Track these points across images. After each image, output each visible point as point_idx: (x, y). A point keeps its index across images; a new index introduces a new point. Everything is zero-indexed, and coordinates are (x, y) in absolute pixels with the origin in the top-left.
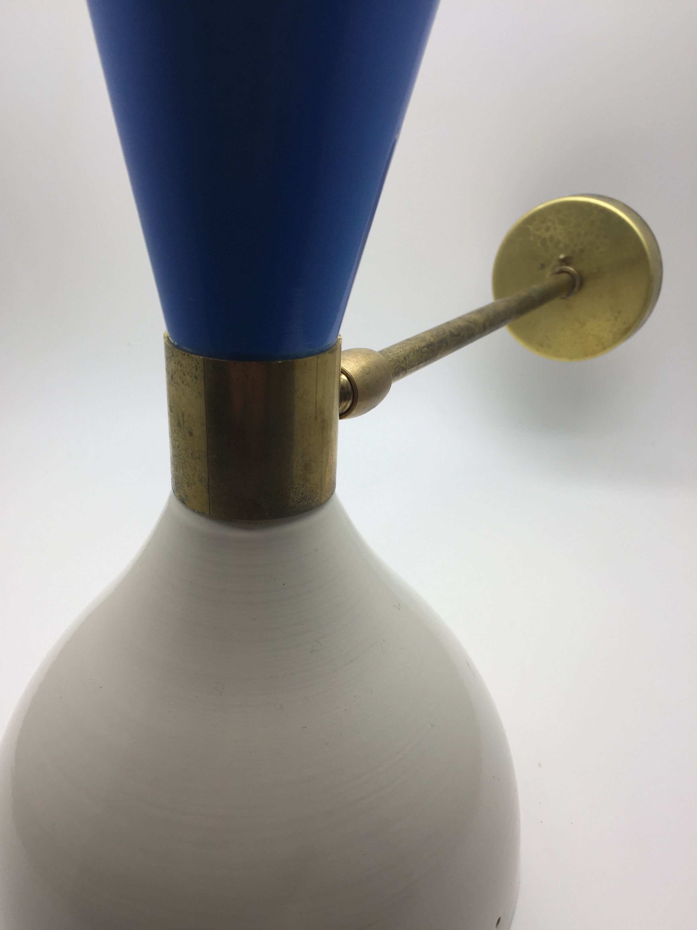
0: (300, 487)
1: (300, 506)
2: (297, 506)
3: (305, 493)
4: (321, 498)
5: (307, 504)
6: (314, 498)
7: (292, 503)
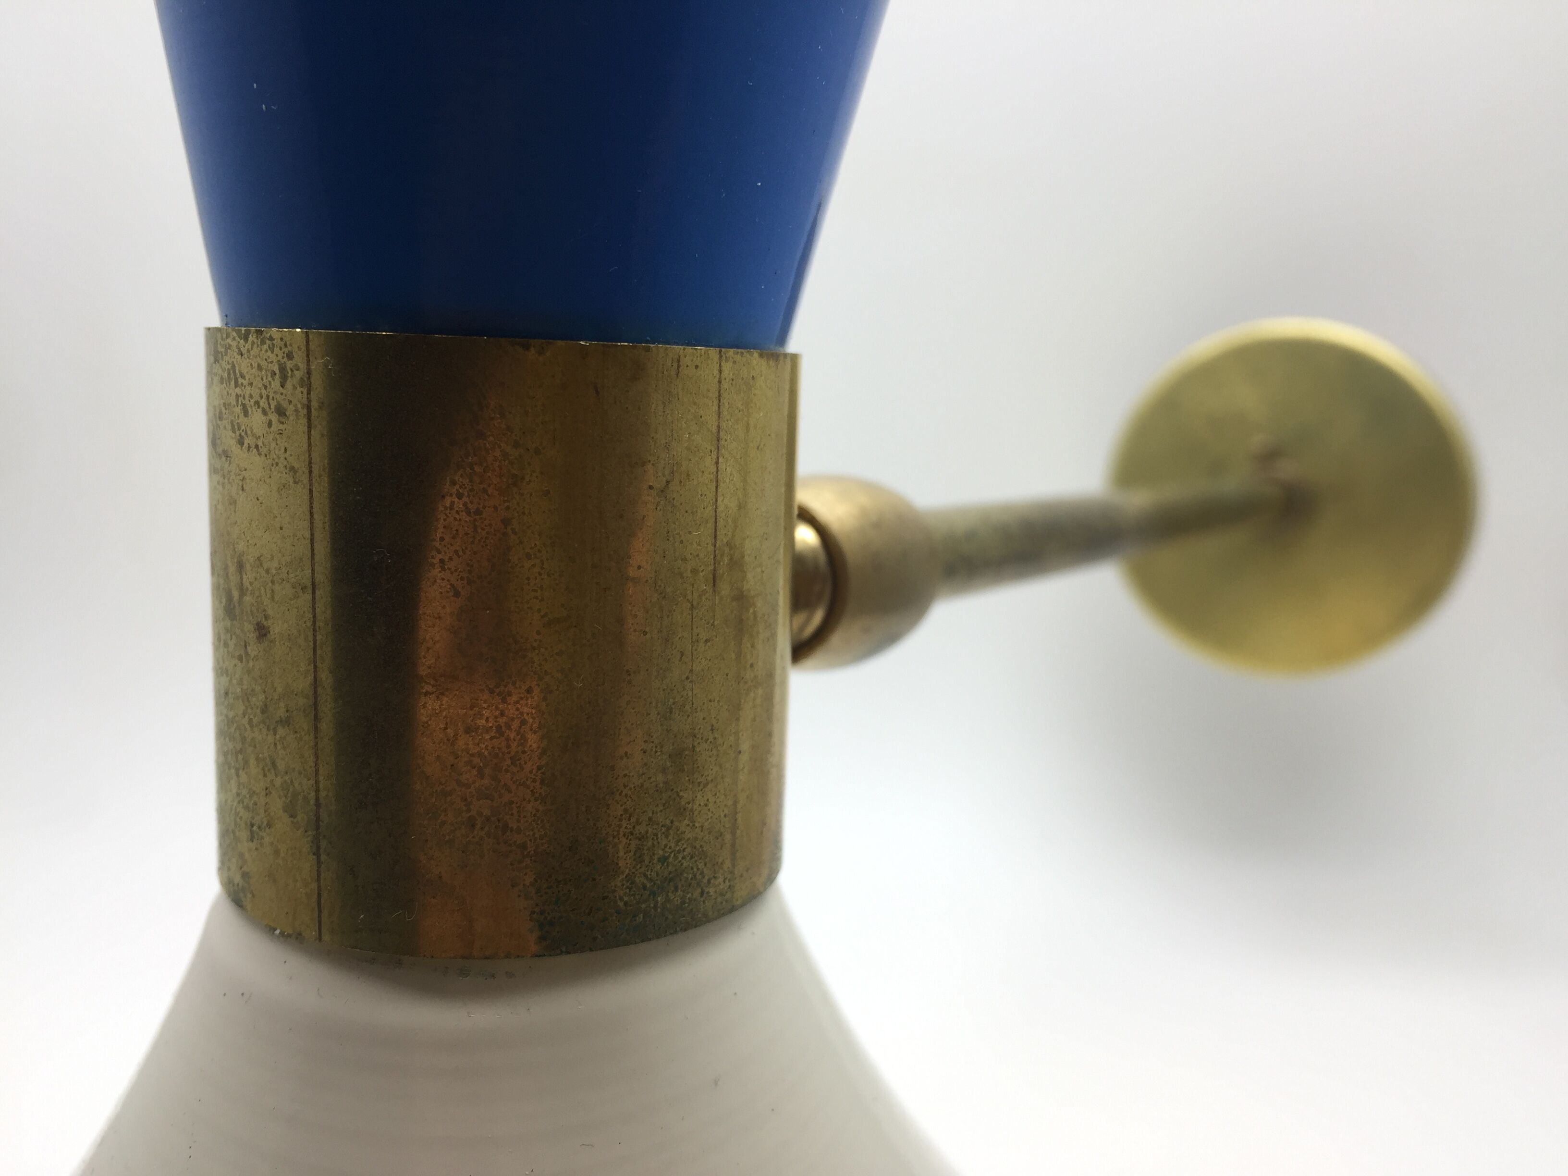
0: (656, 835)
1: (656, 910)
2: (643, 906)
3: (676, 857)
4: (734, 887)
5: (683, 903)
6: (709, 881)
7: (625, 894)
